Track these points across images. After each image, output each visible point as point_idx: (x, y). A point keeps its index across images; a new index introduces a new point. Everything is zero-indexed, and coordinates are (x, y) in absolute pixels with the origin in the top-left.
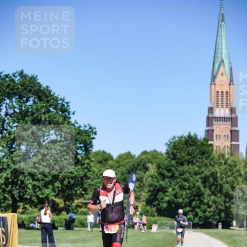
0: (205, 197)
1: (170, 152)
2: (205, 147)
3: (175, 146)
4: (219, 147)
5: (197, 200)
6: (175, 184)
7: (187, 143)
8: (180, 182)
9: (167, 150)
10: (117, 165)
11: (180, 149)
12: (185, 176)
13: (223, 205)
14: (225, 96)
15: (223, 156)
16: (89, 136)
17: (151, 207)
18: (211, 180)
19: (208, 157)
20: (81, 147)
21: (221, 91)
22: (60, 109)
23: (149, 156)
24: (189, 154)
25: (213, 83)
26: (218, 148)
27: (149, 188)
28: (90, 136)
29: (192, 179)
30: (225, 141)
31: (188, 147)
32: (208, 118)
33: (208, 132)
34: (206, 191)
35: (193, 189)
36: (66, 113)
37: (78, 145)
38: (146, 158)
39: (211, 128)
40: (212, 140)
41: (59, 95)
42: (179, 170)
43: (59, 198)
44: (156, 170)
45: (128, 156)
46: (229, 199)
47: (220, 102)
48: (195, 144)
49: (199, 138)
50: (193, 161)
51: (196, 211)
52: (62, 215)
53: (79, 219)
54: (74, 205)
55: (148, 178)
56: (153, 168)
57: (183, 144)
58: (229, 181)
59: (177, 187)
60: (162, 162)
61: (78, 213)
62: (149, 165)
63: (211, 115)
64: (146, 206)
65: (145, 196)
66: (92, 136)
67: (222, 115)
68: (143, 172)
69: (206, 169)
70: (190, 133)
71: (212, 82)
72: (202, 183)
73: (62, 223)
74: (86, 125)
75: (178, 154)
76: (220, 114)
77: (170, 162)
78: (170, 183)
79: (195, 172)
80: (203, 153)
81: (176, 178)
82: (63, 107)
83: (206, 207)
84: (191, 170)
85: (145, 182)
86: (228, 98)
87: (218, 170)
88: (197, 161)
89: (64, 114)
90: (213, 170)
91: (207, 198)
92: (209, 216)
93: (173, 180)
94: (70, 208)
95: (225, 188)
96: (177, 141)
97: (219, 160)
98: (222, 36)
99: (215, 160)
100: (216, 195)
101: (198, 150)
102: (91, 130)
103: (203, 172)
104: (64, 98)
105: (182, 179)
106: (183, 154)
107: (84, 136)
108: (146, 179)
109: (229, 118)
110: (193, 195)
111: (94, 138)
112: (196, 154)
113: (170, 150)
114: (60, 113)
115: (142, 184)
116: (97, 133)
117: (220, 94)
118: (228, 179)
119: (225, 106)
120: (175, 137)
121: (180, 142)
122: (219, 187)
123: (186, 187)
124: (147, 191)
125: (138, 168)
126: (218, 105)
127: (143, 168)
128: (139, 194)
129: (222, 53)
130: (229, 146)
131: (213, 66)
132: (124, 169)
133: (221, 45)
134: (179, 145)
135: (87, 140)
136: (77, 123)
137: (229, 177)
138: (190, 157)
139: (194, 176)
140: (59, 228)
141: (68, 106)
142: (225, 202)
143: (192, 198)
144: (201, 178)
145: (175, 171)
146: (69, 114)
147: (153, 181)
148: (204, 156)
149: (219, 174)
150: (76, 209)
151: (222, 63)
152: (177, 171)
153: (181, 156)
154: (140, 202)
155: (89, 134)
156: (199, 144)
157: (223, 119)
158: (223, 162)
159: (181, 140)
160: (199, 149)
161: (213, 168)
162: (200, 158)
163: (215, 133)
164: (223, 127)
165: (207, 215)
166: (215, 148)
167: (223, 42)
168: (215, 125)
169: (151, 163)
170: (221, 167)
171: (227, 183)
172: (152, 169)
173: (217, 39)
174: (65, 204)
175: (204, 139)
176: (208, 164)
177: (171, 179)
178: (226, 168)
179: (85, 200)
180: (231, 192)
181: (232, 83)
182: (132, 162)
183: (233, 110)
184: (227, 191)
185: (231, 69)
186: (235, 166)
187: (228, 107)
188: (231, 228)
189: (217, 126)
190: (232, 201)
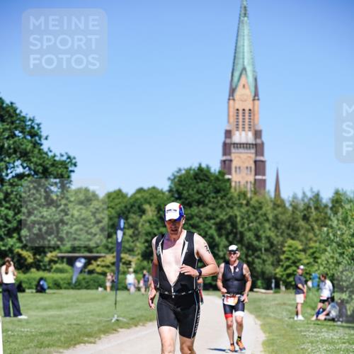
0: (221, 249)
1: (174, 190)
2: (220, 183)
3: (180, 181)
4: (239, 182)
7: (197, 177)
9: (170, 187)
11: (187, 186)
12: (193, 221)
13: (245, 259)
14: (247, 114)
15: (245, 194)
16: (67, 168)
17: (148, 262)
18: (229, 226)
19: (225, 196)
21: (243, 108)
22: (28, 132)
23: (146, 195)
24: (199, 192)
25: (231, 98)
26: (238, 184)
27: (147, 238)
29: (202, 225)
30: (247, 174)
31: (198, 183)
32: (225, 145)
33: (225, 163)
34: (222, 240)
36: (37, 138)
38: (143, 197)
39: (228, 158)
40: (230, 174)
41: (27, 114)
43: (27, 251)
44: (156, 213)
45: (118, 195)
46: (252, 251)
47: (241, 123)
48: (206, 179)
49: (212, 170)
50: (204, 201)
52: (31, 273)
53: (53, 278)
54: (46, 259)
56: (151, 211)
57: (191, 179)
58: (253, 228)
60: (163, 203)
61: (53, 270)
62: (146, 207)
63: (228, 141)
64: (142, 261)
65: (141, 248)
66: (70, 169)
67: (244, 141)
68: (139, 216)
69: (221, 213)
70: (200, 165)
71: (230, 96)
72: (216, 230)
73: (30, 284)
74: (63, 153)
75: (184, 192)
76: (240, 138)
79: (207, 215)
80: (217, 191)
82: (32, 131)
84: (202, 214)
85: (140, 230)
86: (252, 117)
87: (238, 213)
88: (210, 201)
89: (33, 139)
90: (231, 214)
91: (223, 251)
94: (41, 264)
95: (248, 237)
96: (184, 175)
97: (239, 199)
98: (244, 36)
99: (234, 200)
101: (211, 187)
102: (69, 160)
104: (34, 117)
105: (190, 225)
106: (191, 192)
107: (60, 168)
108: (143, 225)
109: (253, 144)
111: (73, 171)
112: (208, 192)
113: (173, 186)
114: (29, 138)
115: (136, 232)
116: (77, 164)
117: (241, 112)
118: (251, 225)
119: (247, 129)
120: (180, 170)
121: (187, 177)
122: (238, 236)
124: (143, 240)
125: (132, 210)
126: (237, 128)
127: (138, 210)
128: (132, 244)
129: (243, 58)
130: (253, 181)
131: (232, 76)
132: (113, 211)
133: (242, 48)
134: (186, 180)
135: (64, 173)
136: (51, 151)
137: (252, 222)
138: (200, 196)
139: (206, 221)
140: (27, 291)
141: (39, 128)
142: (247, 256)
144: (215, 224)
146: (40, 139)
147: (152, 228)
148: (219, 194)
149: (239, 219)
150: (49, 264)
151: (244, 72)
153: (189, 195)
154: (134, 255)
155: (67, 166)
156: (212, 178)
157: (245, 145)
158: (244, 202)
159: (189, 173)
160: (213, 185)
161: (231, 211)
162: (213, 198)
163: (234, 164)
164: (244, 156)
166: (233, 184)
167: (246, 44)
168: (234, 153)
169: (150, 203)
170: (242, 210)
171: (250, 230)
172: (151, 213)
173: (237, 40)
174: (34, 258)
175: (220, 172)
176: (225, 205)
178: (248, 211)
179: (61, 252)
180: (256, 243)
181: (256, 98)
182: (123, 202)
183: (258, 134)
184: (250, 241)
185: (256, 80)
186: (261, 208)
187: (252, 129)
188: (255, 290)
189: (236, 155)
190: (256, 254)
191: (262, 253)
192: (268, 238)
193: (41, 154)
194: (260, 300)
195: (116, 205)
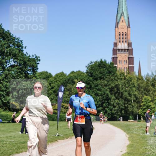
0: (112, 100)
1: (89, 72)
2: (111, 68)
3: (92, 68)
4: (121, 68)
5: (107, 103)
6: (92, 92)
7: (100, 66)
8: (96, 91)
9: (87, 70)
10: (55, 80)
11: (95, 70)
12: (98, 87)
13: (123, 105)
14: (124, 35)
15: (123, 74)
19: (114, 75)
20: (30, 69)
21: (122, 32)
22: (16, 45)
23: (76, 75)
24: (101, 73)
25: (117, 27)
28: (36, 62)
29: (103, 89)
30: (125, 64)
31: (100, 68)
32: (114, 50)
33: (114, 59)
34: (112, 96)
35: (104, 96)
37: (28, 68)
38: (74, 75)
39: (115, 56)
40: (116, 64)
42: (95, 83)
45: (62, 75)
46: (127, 101)
47: (121, 39)
48: (105, 67)
49: (107, 62)
50: (103, 77)
51: (106, 110)
55: (74, 88)
57: (97, 67)
59: (93, 94)
60: (83, 79)
62: (75, 80)
63: (115, 48)
66: (37, 62)
67: (123, 48)
68: (72, 85)
69: (112, 83)
70: (101, 60)
71: (116, 26)
72: (109, 91)
74: (33, 55)
75: (94, 73)
76: (121, 47)
77: (88, 78)
78: (89, 92)
79: (105, 84)
80: (110, 73)
81: (93, 88)
82: (18, 44)
83: (112, 107)
84: (102, 83)
85: (73, 91)
86: (127, 37)
87: (120, 83)
88: (106, 77)
89: (19, 48)
92: (114, 112)
93: (91, 90)
96: (93, 65)
97: (121, 76)
99: (118, 76)
100: (118, 99)
101: (107, 70)
102: (36, 58)
103: (110, 85)
104: (19, 38)
105: (97, 89)
106: (97, 73)
107: (32, 62)
109: (127, 49)
110: (104, 99)
111: (39, 64)
113: (89, 70)
114: (17, 47)
115: (71, 93)
116: (40, 60)
117: (121, 34)
118: (126, 89)
119: (124, 42)
120: (92, 62)
122: (120, 94)
123: (99, 94)
125: (68, 82)
126: (120, 41)
127: (71, 82)
129: (122, 8)
130: (128, 67)
131: (117, 16)
132: (59, 83)
133: (122, 3)
134: (95, 67)
135: (34, 64)
136: (27, 54)
137: (127, 88)
138: (102, 75)
139: (104, 87)
141: (22, 43)
142: (124, 104)
143: (103, 101)
144: (109, 88)
145: (92, 84)
146: (22, 48)
148: (111, 74)
149: (120, 86)
151: (123, 15)
152: (94, 84)
153: (96, 74)
155: (35, 61)
156: (107, 66)
157: (124, 50)
158: (123, 78)
159: (96, 64)
161: (117, 82)
162: (108, 76)
163: (118, 59)
164: (123, 55)
165: (113, 112)
166: (118, 69)
167: (123, 1)
168: (118, 54)
169: (77, 79)
170: (122, 81)
171: (126, 91)
175: (111, 63)
176: (114, 79)
177: (90, 89)
178: (125, 82)
180: (129, 97)
181: (129, 27)
182: (64, 78)
183: (130, 44)
184: (126, 96)
185: (128, 18)
186: (131, 81)
187: (127, 42)
188: (129, 120)
189: (119, 55)
190: (129, 103)
191: (132, 103)
192: (135, 95)
193: (23, 55)
194: (130, 125)
195: (61, 79)
